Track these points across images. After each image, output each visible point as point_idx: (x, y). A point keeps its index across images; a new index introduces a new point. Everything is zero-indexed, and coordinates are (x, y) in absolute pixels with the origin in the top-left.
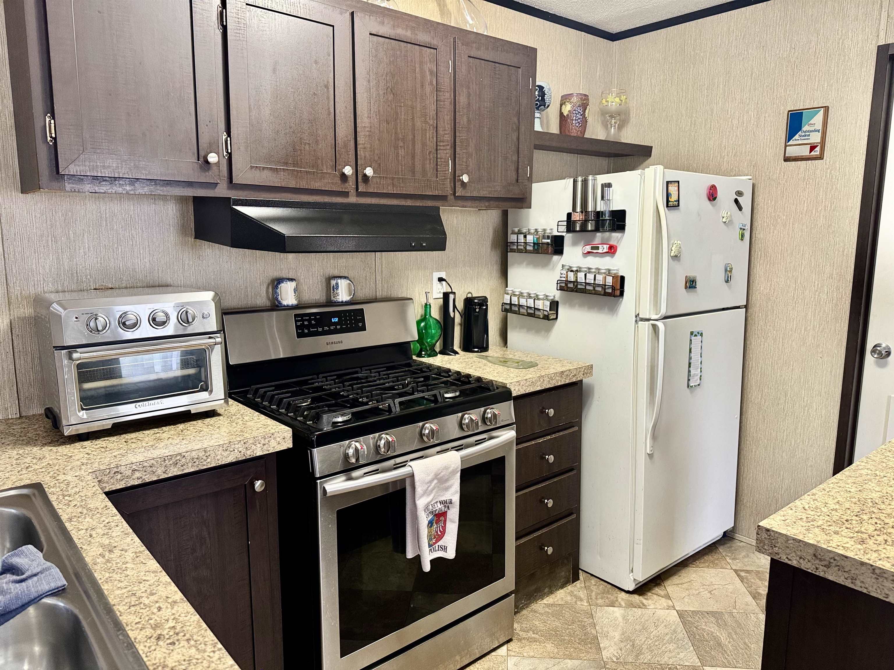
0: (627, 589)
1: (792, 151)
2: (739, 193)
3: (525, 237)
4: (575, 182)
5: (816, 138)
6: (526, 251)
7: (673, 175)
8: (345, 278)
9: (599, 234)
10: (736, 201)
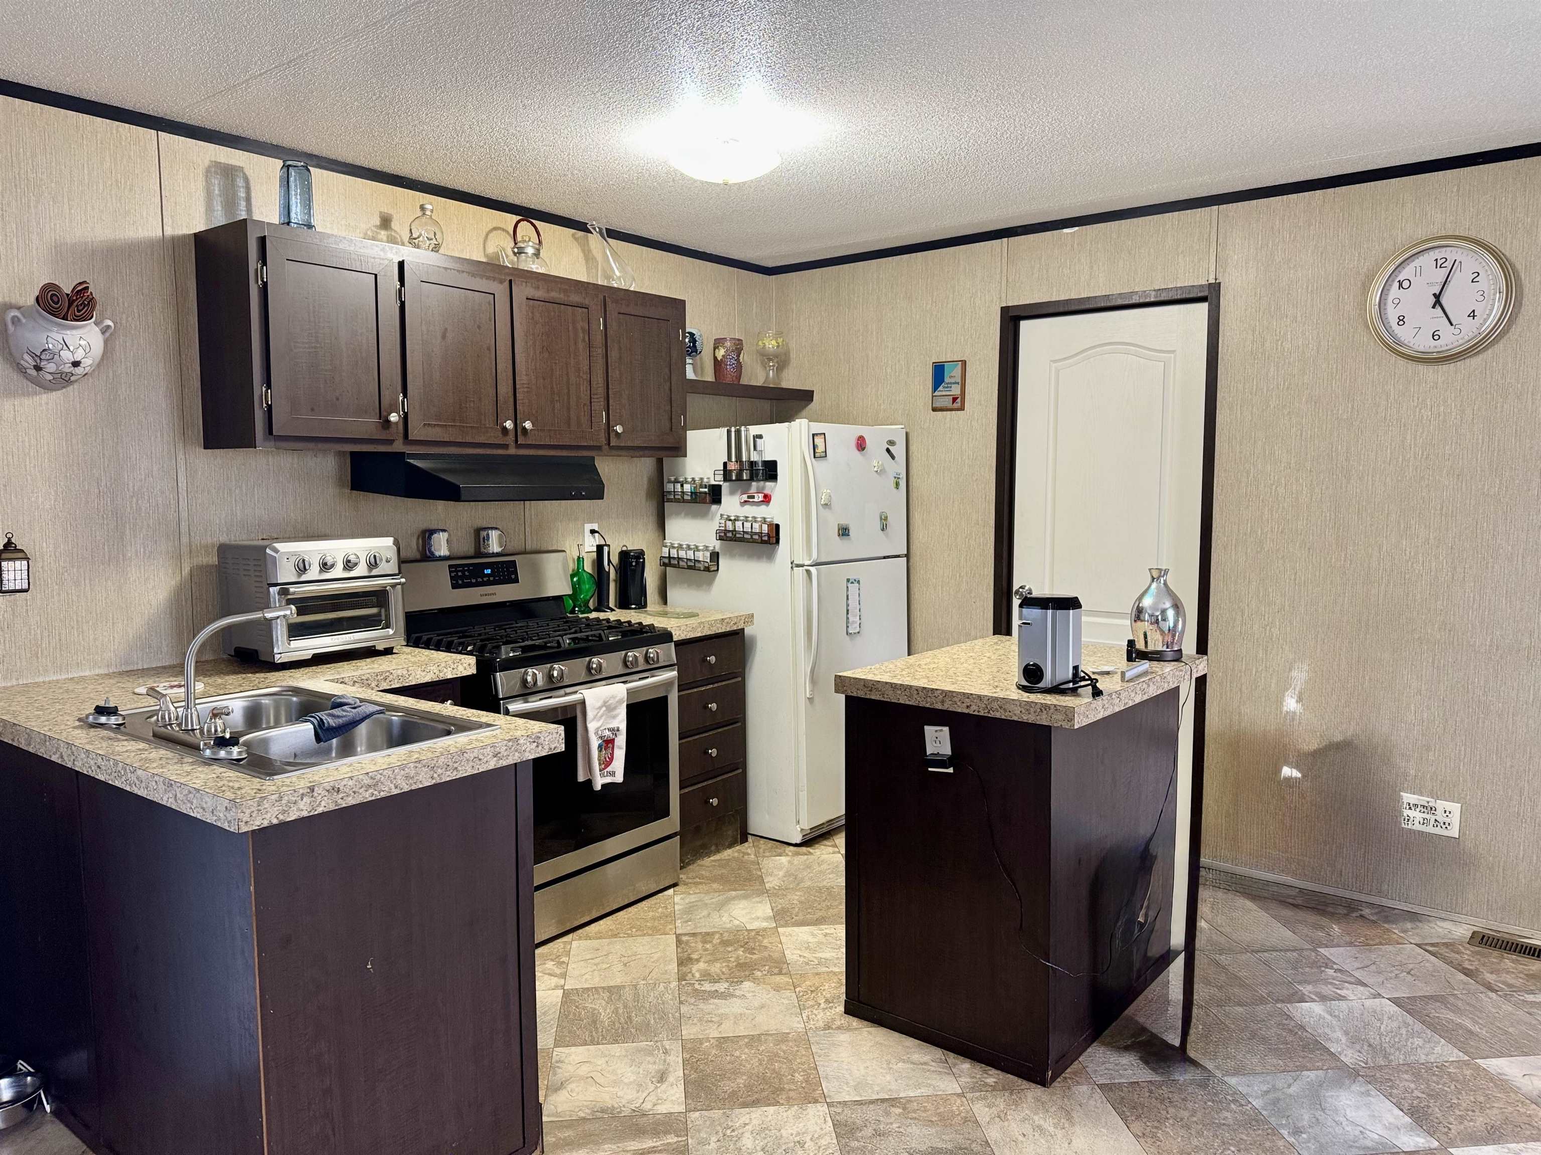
0: (794, 842)
1: (937, 405)
2: (892, 443)
3: (682, 486)
4: (729, 432)
5: (956, 390)
6: (684, 501)
7: (817, 427)
8: (496, 529)
9: (754, 484)
10: (888, 450)
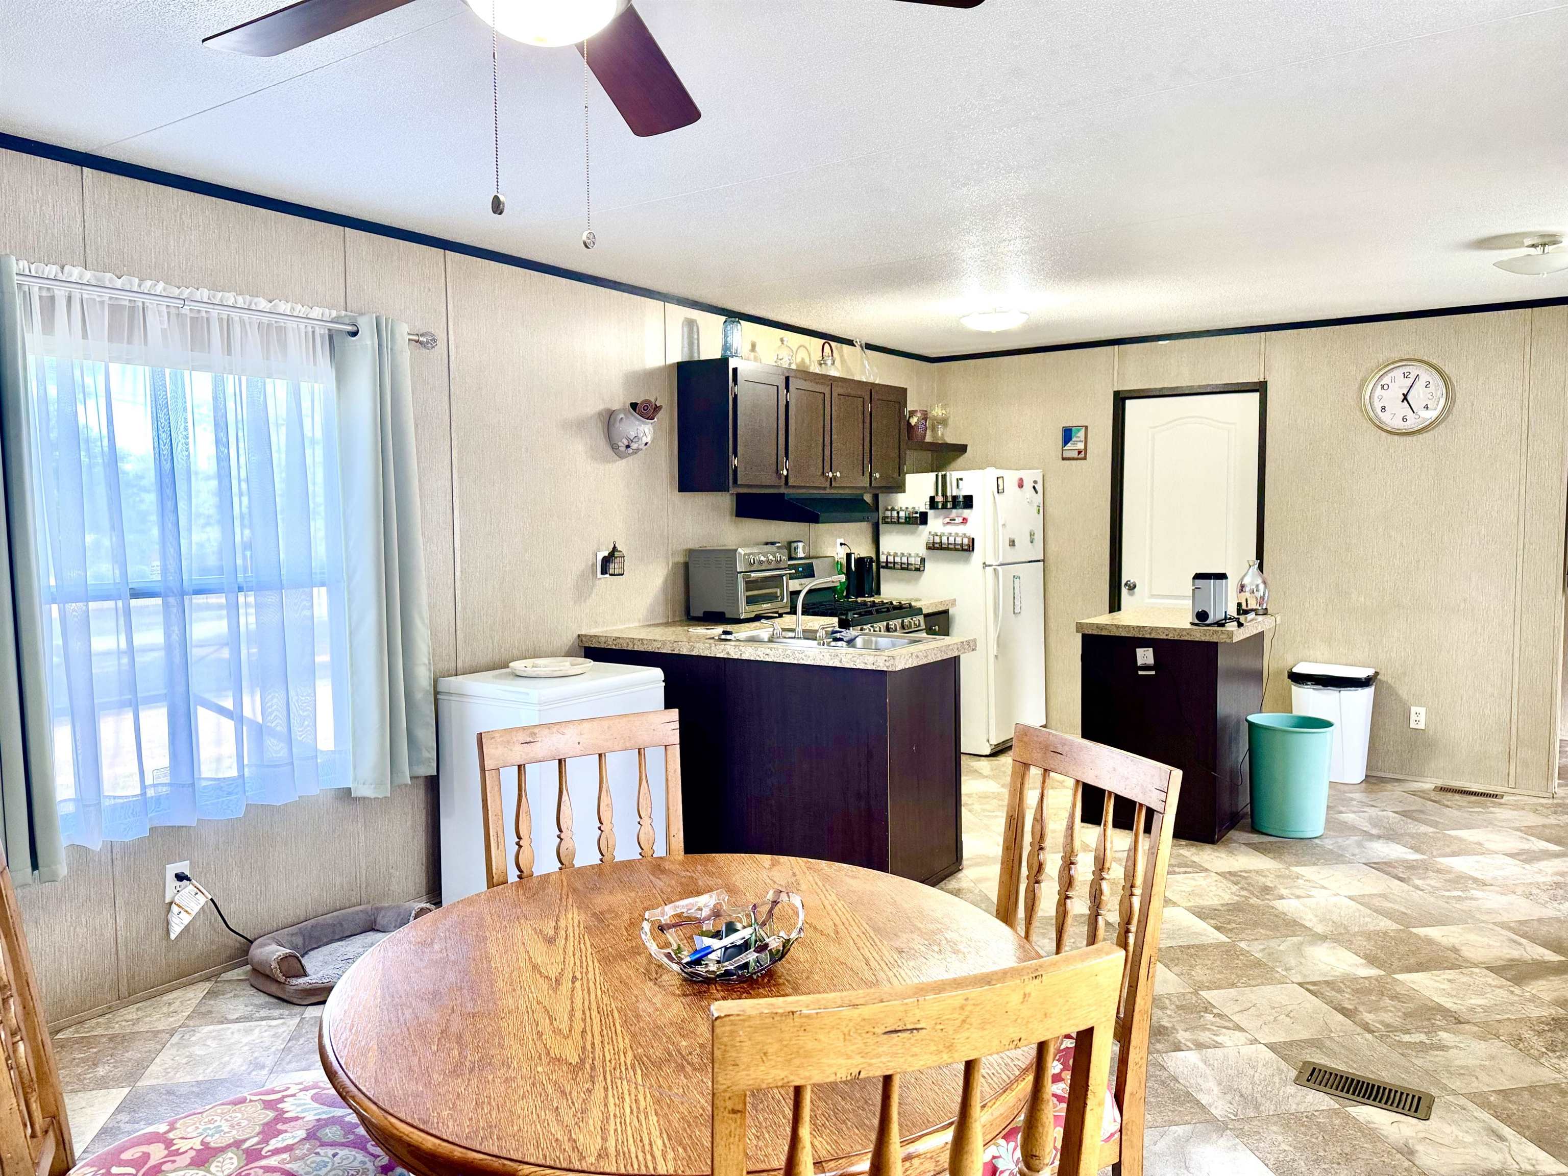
0: (984, 754)
1: (1066, 455)
2: (1035, 482)
3: (898, 513)
4: (937, 476)
5: (1080, 446)
6: (899, 523)
7: (1000, 473)
8: (801, 540)
9: (954, 511)
10: (1034, 487)
